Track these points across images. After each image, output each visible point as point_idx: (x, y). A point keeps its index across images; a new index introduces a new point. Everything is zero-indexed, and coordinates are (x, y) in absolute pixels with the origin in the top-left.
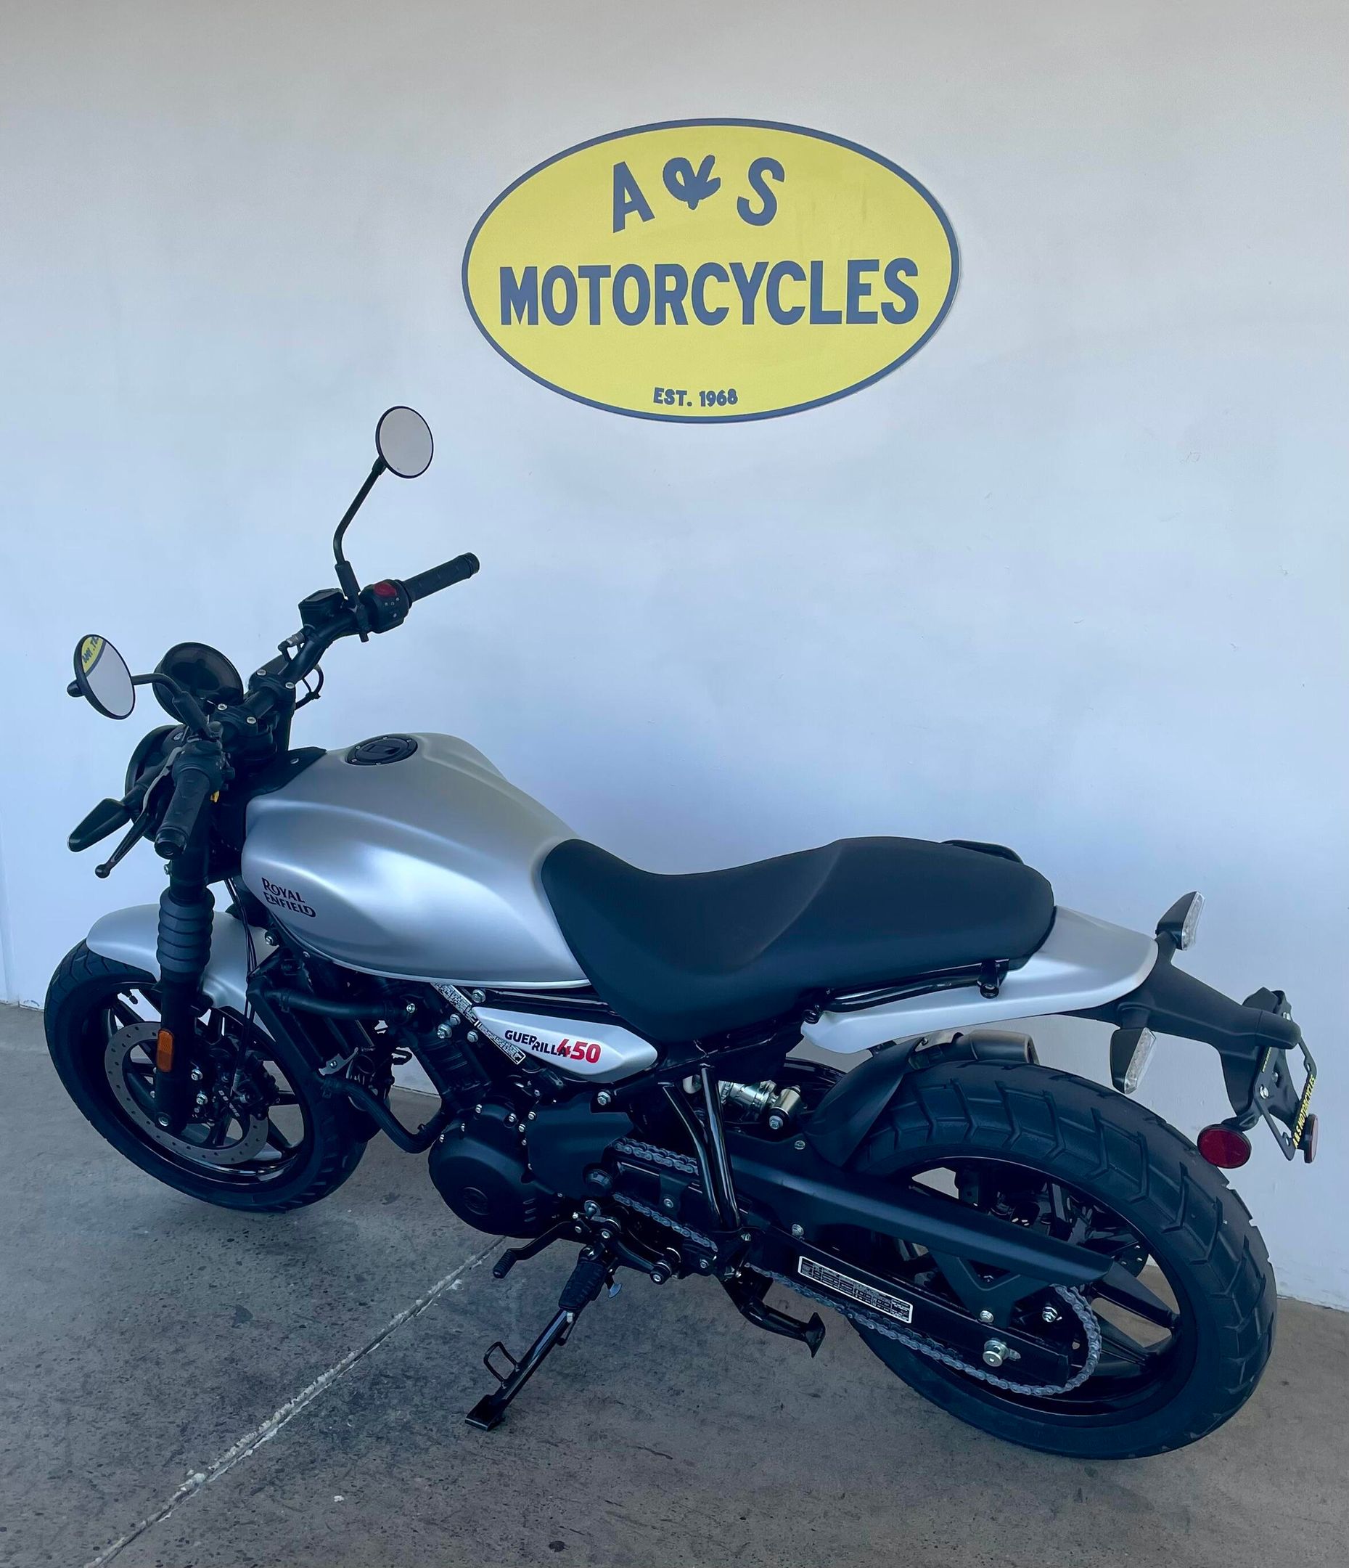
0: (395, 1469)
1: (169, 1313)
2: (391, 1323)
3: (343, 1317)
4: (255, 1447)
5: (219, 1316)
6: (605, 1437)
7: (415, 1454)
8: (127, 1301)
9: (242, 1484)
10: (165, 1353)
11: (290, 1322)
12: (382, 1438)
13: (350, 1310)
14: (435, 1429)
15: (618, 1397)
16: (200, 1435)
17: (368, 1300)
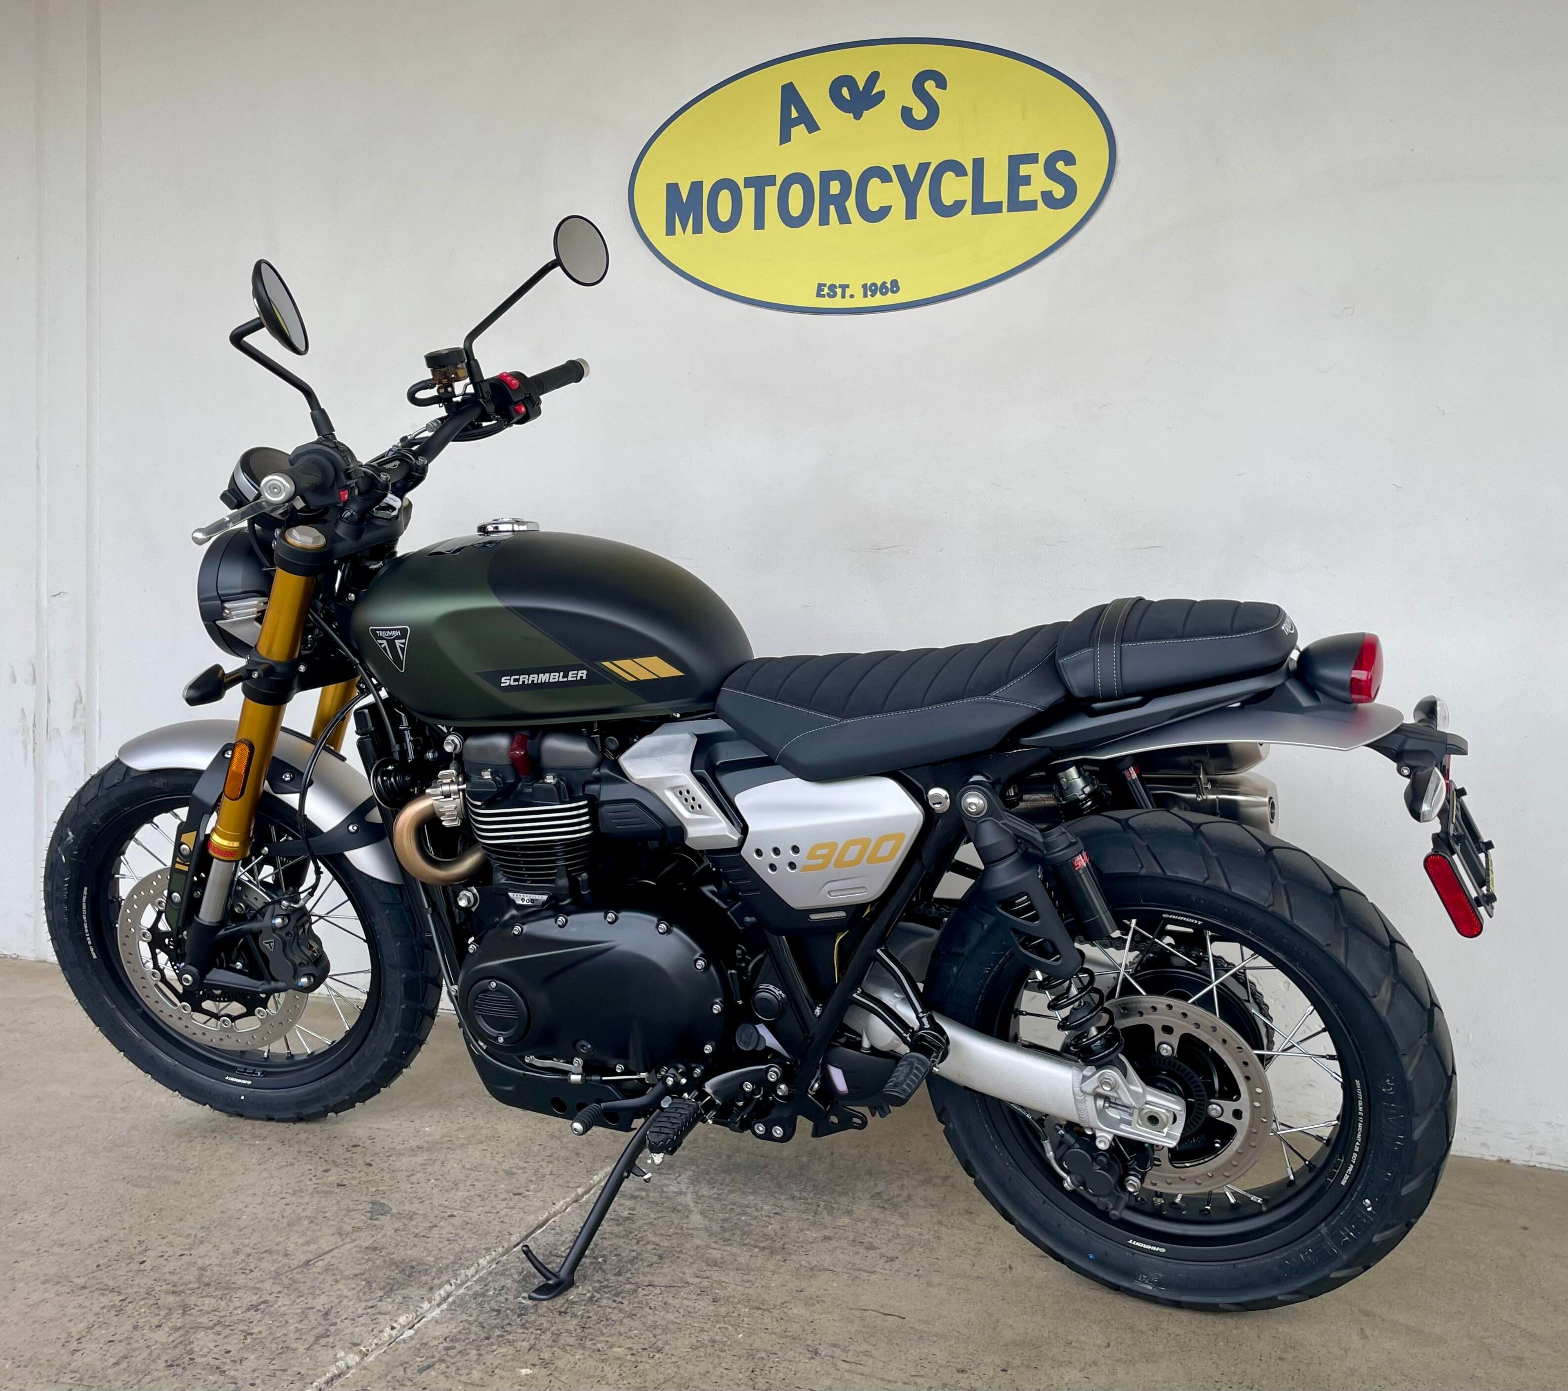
0: (587, 1342)
1: (294, 1211)
2: (554, 1210)
3: (499, 1207)
4: (416, 1327)
5: (354, 1210)
6: (824, 1301)
7: (608, 1325)
8: (243, 1202)
9: (407, 1363)
10: (293, 1245)
11: (437, 1212)
12: (566, 1313)
13: (503, 1200)
14: (625, 1302)
15: (826, 1265)
16: (346, 1319)
17: (521, 1191)
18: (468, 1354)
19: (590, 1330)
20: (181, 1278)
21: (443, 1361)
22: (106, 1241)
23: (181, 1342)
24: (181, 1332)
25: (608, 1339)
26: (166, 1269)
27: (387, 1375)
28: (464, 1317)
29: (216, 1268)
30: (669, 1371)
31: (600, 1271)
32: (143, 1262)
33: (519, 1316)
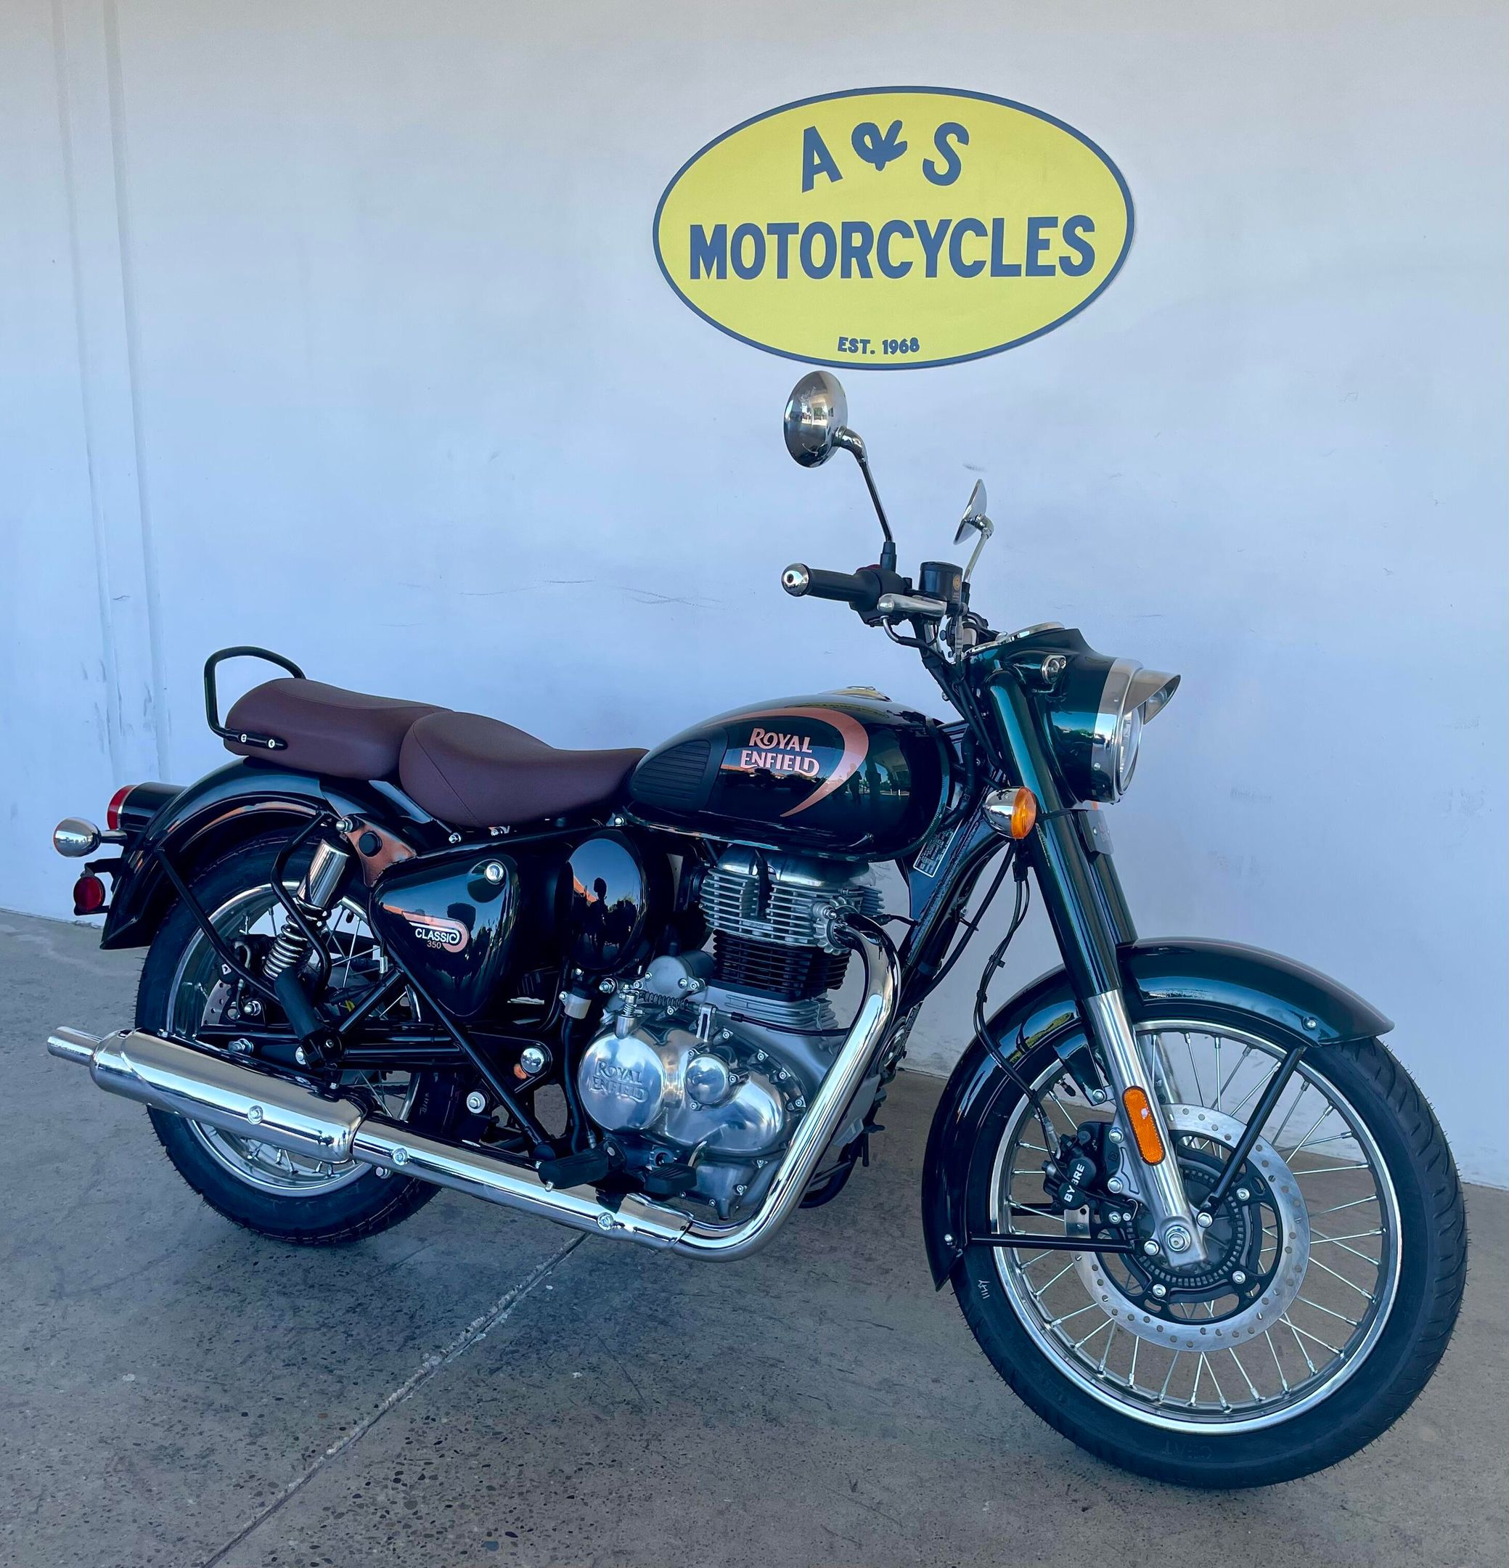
0: (628, 1347)
4: (486, 1330)
9: (480, 1365)
16: (429, 1322)
18: (530, 1357)
19: (629, 1337)
20: (289, 1280)
21: (508, 1363)
22: (224, 1242)
23: (294, 1343)
24: (294, 1332)
25: (645, 1345)
26: (277, 1271)
27: (464, 1376)
28: (525, 1321)
29: (318, 1271)
30: (694, 1377)
31: (639, 1281)
32: (256, 1264)
33: (572, 1321)
